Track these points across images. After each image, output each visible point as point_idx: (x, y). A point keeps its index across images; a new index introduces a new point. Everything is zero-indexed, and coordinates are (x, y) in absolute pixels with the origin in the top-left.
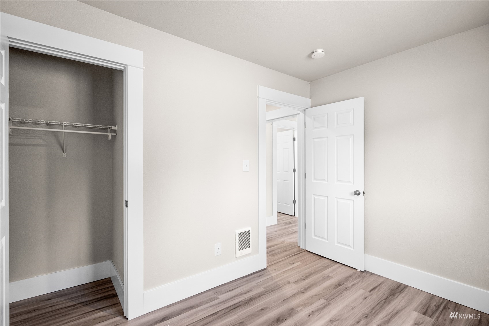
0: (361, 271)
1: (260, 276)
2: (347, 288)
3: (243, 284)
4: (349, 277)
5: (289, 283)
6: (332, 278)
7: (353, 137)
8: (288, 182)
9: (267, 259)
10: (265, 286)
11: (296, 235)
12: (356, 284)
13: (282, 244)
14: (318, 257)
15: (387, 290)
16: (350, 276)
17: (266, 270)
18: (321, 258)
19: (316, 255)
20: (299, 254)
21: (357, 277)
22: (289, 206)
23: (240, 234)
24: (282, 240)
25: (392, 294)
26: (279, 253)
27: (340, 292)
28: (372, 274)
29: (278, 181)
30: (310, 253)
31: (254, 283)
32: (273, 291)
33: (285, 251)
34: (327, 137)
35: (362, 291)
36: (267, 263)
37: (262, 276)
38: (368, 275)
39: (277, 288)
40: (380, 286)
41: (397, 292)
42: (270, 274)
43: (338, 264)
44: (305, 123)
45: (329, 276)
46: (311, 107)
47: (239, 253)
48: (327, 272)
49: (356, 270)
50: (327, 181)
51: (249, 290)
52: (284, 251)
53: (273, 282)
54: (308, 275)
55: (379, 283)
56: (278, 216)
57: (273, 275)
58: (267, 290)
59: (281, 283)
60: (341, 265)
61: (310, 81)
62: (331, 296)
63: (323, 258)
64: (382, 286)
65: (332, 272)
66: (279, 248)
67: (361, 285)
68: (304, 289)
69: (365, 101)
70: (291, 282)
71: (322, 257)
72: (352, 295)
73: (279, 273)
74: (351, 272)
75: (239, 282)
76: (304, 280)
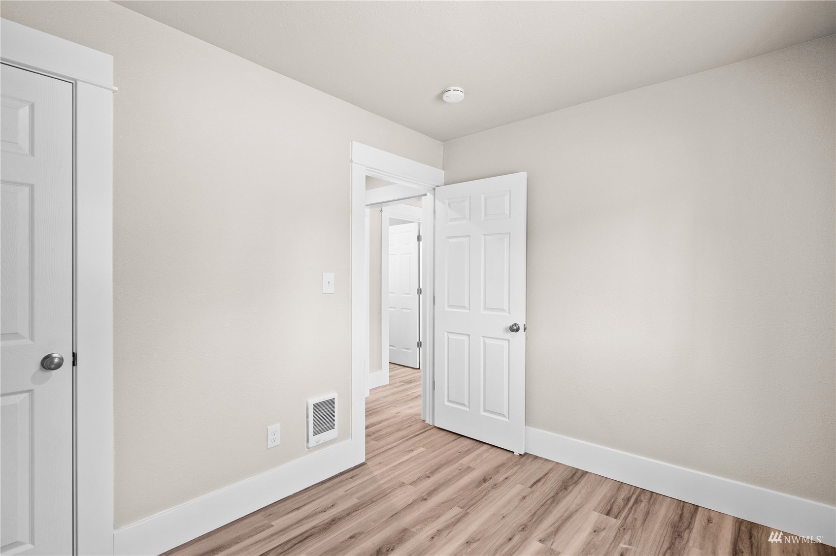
0: (520, 455)
1: (352, 478)
2: (497, 484)
3: (321, 495)
4: (501, 466)
5: (403, 484)
6: (474, 469)
7: (510, 236)
8: (409, 311)
9: (366, 448)
10: (359, 494)
11: (420, 402)
12: (511, 476)
13: (396, 419)
14: (454, 437)
15: (556, 482)
16: (503, 465)
17: (363, 467)
18: (459, 438)
19: (452, 434)
20: (422, 433)
21: (512, 465)
22: (411, 351)
23: (316, 406)
24: (395, 410)
25: (564, 487)
26: (389, 435)
27: (485, 492)
28: (536, 457)
29: (390, 309)
30: (441, 431)
31: (340, 492)
32: (373, 502)
33: (399, 430)
34: (470, 236)
35: (519, 487)
36: (366, 454)
37: (356, 478)
38: (530, 459)
39: (380, 497)
40: (547, 476)
41: (571, 483)
42: (371, 472)
43: (486, 445)
44: (434, 212)
45: (469, 467)
46: (446, 184)
47: (313, 440)
48: (465, 461)
49: (511, 454)
50: (469, 310)
51: (331, 505)
52: (397, 431)
53: (376, 485)
54: (435, 468)
55: (545, 471)
56: (391, 370)
57: (376, 473)
58: (364, 502)
59: (388, 487)
60: (489, 447)
61: (444, 141)
62: (469, 502)
63: (462, 438)
64: (550, 476)
65: (474, 459)
66: (389, 426)
67: (519, 477)
68: (426, 493)
69: (527, 178)
70: (406, 483)
71: (460, 436)
72: (503, 495)
73: (385, 469)
74: (504, 457)
75: (313, 492)
76: (429, 477)
